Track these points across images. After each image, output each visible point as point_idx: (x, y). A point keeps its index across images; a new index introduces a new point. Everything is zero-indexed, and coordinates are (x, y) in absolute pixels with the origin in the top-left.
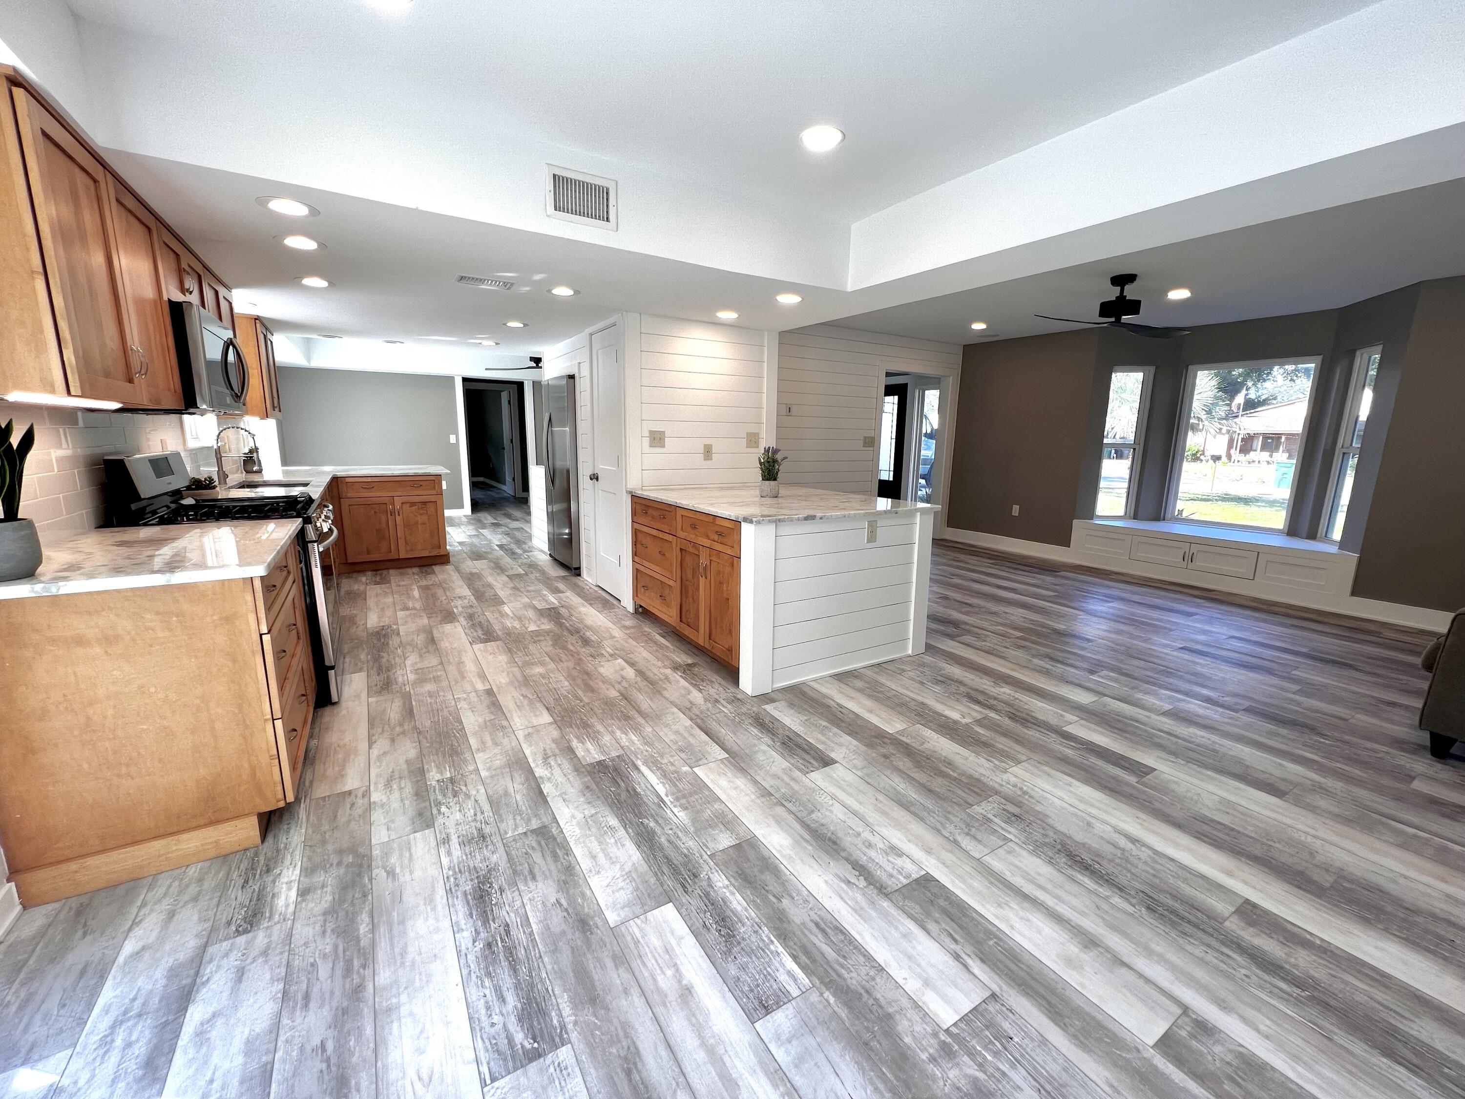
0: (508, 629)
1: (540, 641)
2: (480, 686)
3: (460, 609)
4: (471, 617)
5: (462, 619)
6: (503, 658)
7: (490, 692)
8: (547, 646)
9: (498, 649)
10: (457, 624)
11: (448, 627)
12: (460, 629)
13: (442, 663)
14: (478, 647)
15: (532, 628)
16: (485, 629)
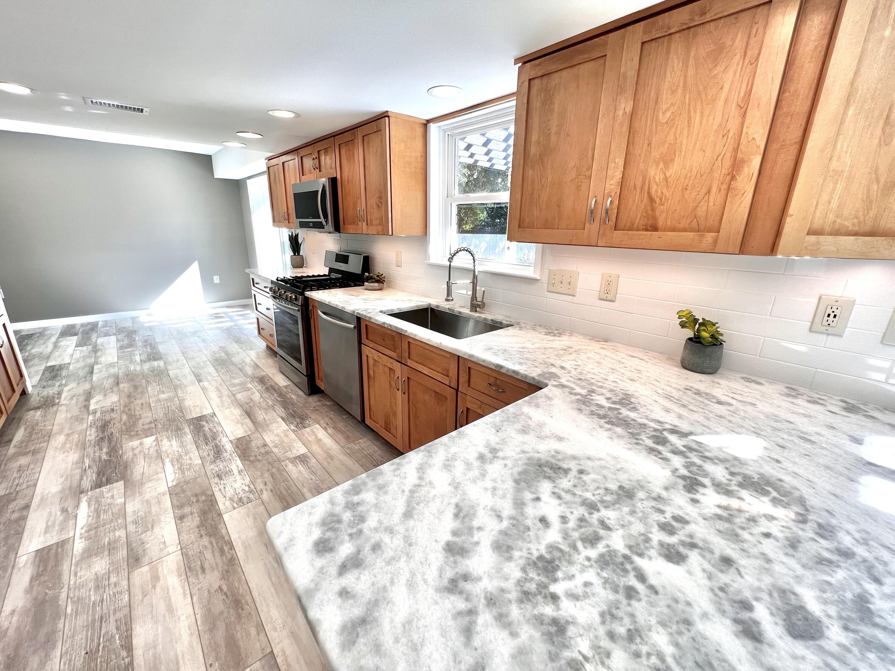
0: (177, 436)
1: (151, 423)
2: (206, 384)
3: (234, 467)
4: (218, 452)
5: (229, 447)
6: (188, 403)
7: (200, 381)
8: (147, 417)
9: (191, 411)
10: (232, 438)
11: (240, 433)
12: (228, 432)
13: (234, 395)
14: (207, 411)
15: (149, 441)
16: (201, 434)
